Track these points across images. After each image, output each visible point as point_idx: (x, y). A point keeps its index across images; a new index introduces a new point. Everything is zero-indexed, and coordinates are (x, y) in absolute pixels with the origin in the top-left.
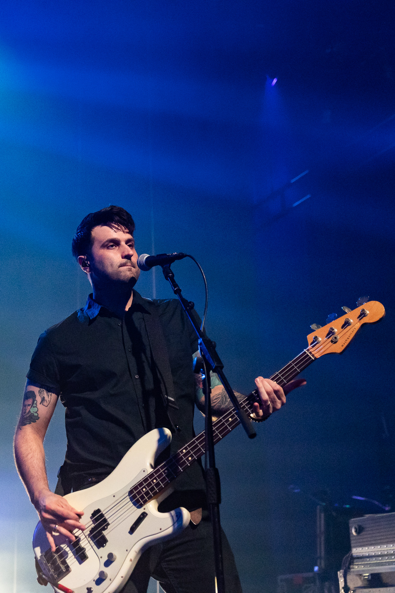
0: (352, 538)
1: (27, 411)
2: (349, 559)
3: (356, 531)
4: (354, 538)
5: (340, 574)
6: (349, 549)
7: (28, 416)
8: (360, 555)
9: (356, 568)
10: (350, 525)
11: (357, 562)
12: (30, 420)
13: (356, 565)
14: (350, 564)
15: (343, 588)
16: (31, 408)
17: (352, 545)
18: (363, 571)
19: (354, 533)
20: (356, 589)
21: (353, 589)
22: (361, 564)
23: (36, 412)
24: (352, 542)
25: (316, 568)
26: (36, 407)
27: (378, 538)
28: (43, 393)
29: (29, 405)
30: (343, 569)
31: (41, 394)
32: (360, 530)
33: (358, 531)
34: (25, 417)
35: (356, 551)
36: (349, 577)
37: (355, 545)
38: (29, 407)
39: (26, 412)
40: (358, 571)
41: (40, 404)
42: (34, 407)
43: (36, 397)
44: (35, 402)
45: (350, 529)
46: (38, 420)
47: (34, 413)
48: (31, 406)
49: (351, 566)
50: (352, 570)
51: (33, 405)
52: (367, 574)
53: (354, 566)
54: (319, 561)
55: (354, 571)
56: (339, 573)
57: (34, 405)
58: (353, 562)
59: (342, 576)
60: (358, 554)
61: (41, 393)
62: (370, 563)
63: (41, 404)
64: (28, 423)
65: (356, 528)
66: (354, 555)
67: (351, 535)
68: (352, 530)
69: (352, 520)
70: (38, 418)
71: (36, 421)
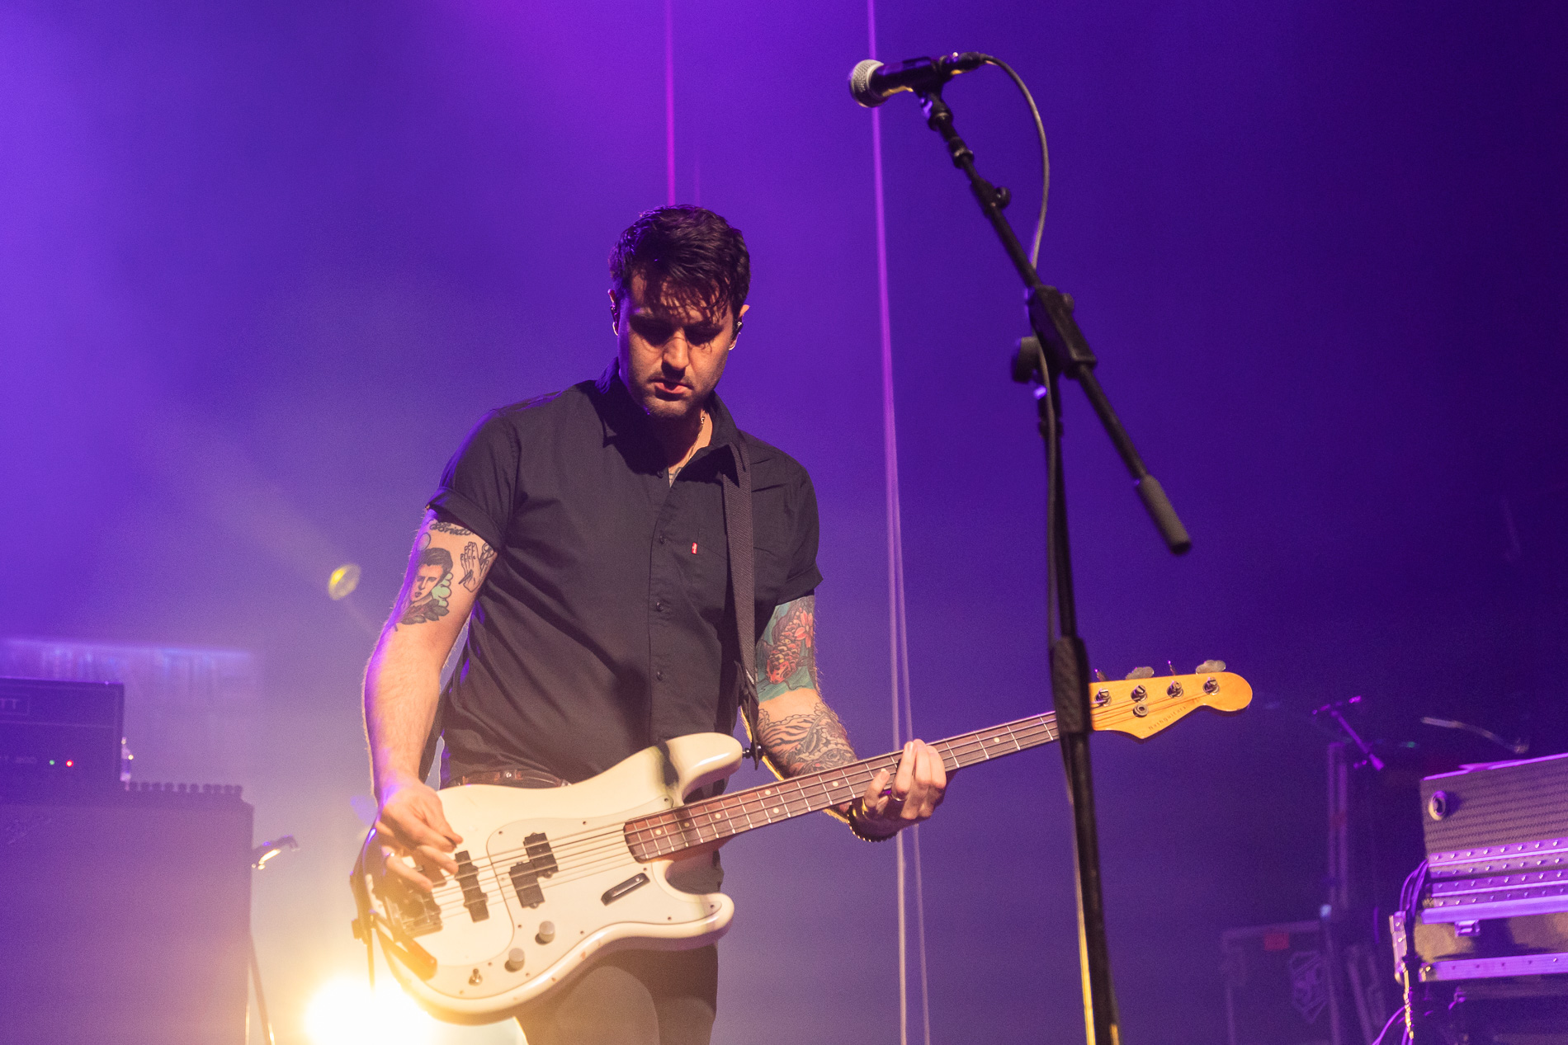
0: (1427, 828)
1: (425, 593)
2: (1421, 882)
3: (1439, 810)
4: (1436, 826)
5: (1396, 923)
6: (1420, 854)
7: (423, 603)
8: (1451, 873)
9: (1437, 905)
10: (1423, 793)
11: (1441, 890)
12: (424, 614)
13: (1437, 897)
14: (1422, 897)
15: (1404, 959)
16: (436, 585)
17: (1429, 846)
18: (1460, 913)
19: (1434, 815)
20: (1440, 960)
21: (1431, 961)
22: (1452, 896)
23: (445, 599)
24: (1428, 838)
25: (1326, 910)
26: (448, 587)
27: (1499, 826)
28: (470, 561)
29: (431, 579)
30: (1403, 910)
31: (467, 563)
32: (1449, 806)
33: (1444, 807)
34: (416, 604)
35: (1439, 862)
36: (1419, 931)
37: (1437, 845)
38: (431, 584)
39: (421, 594)
40: (1443, 915)
41: (460, 583)
42: (443, 586)
43: (452, 566)
44: (449, 576)
45: (1424, 804)
46: (442, 615)
47: (440, 599)
48: (436, 582)
49: (1426, 902)
50: (1427, 911)
51: (441, 580)
52: (1471, 922)
53: (1435, 902)
54: (1332, 891)
55: (1430, 916)
56: (1391, 919)
57: (445, 582)
58: (1431, 892)
59: (1402, 927)
60: (1445, 869)
61: (465, 561)
62: (1476, 894)
63: (462, 584)
64: (418, 619)
65: (1438, 801)
66: (1432, 870)
67: (1426, 820)
68: (1427, 808)
69: (1427, 778)
70: (445, 611)
71: (440, 617)
